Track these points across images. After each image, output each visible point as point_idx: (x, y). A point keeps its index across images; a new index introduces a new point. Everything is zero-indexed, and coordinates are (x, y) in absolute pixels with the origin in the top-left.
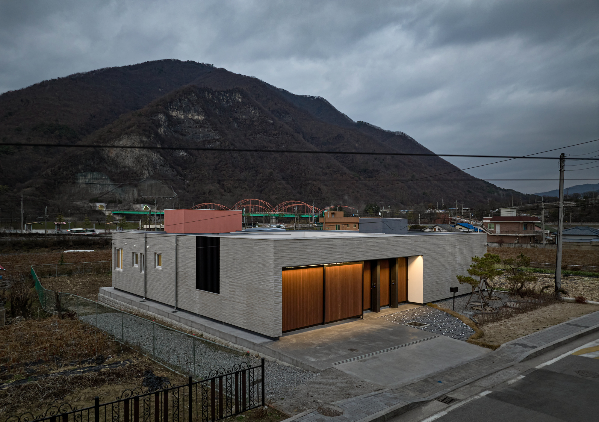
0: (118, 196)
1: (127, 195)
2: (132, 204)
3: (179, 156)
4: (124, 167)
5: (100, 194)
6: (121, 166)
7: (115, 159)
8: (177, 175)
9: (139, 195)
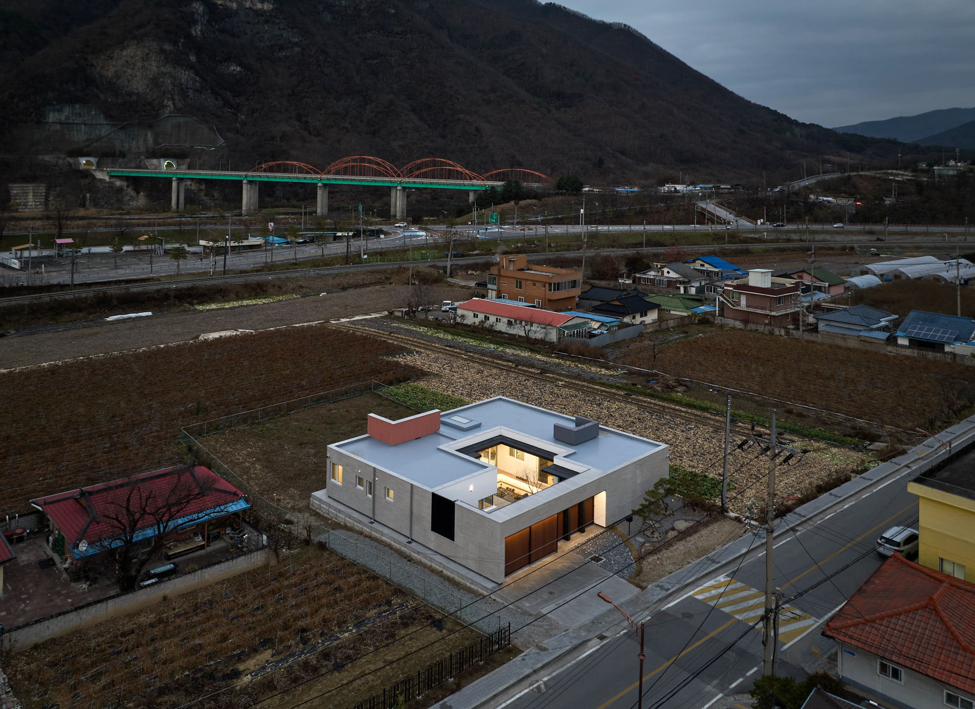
0: (118, 145)
1: (134, 143)
2: (143, 157)
3: (228, 72)
4: (130, 94)
5: (87, 140)
6: (124, 92)
7: (114, 80)
8: (224, 107)
9: (156, 142)
